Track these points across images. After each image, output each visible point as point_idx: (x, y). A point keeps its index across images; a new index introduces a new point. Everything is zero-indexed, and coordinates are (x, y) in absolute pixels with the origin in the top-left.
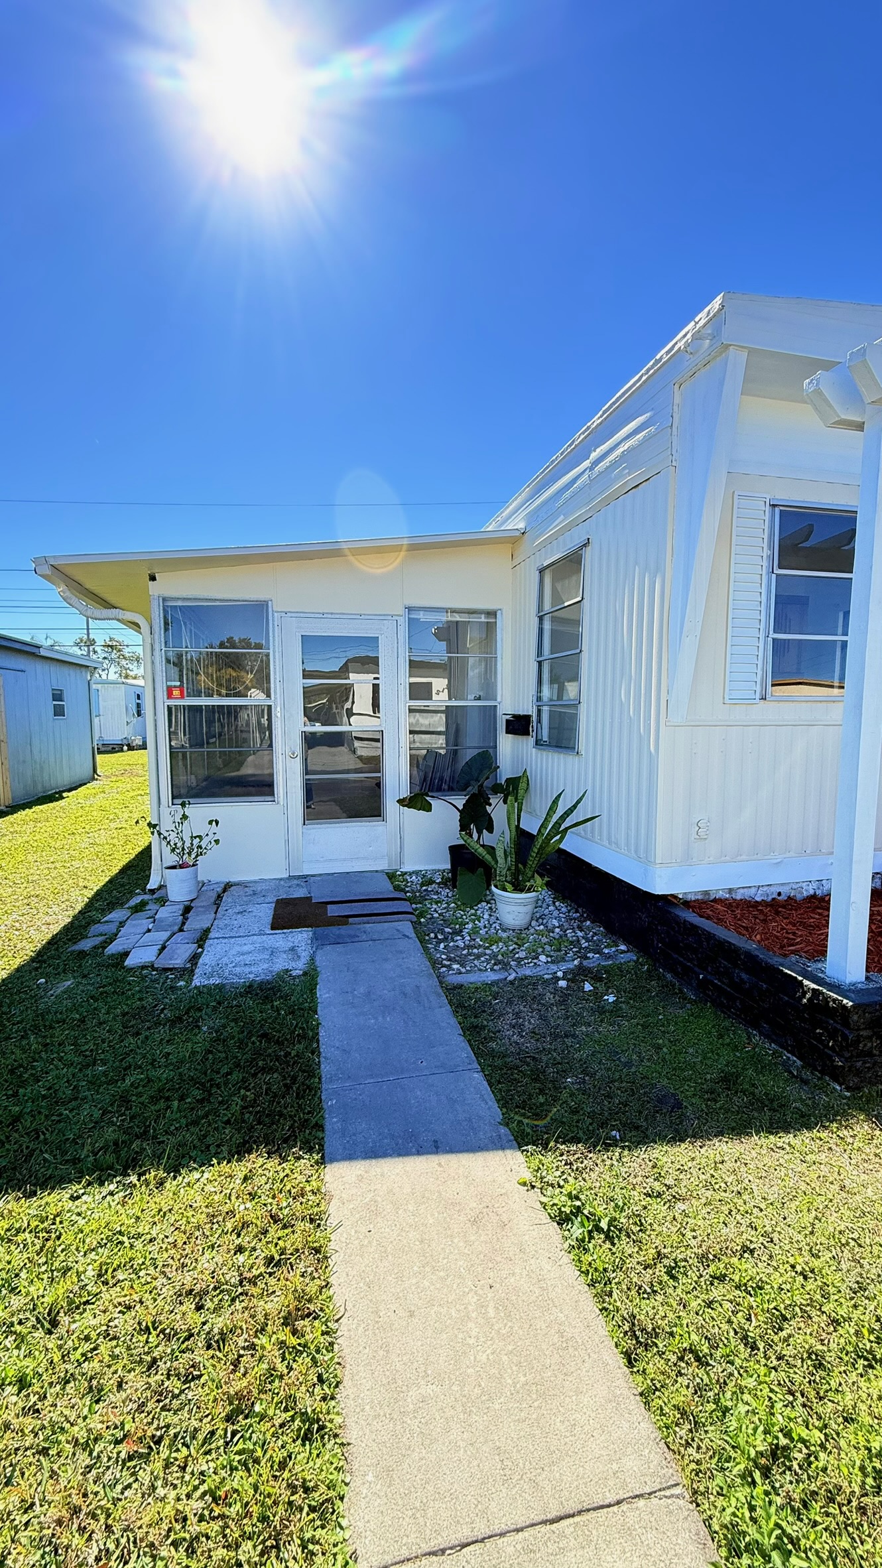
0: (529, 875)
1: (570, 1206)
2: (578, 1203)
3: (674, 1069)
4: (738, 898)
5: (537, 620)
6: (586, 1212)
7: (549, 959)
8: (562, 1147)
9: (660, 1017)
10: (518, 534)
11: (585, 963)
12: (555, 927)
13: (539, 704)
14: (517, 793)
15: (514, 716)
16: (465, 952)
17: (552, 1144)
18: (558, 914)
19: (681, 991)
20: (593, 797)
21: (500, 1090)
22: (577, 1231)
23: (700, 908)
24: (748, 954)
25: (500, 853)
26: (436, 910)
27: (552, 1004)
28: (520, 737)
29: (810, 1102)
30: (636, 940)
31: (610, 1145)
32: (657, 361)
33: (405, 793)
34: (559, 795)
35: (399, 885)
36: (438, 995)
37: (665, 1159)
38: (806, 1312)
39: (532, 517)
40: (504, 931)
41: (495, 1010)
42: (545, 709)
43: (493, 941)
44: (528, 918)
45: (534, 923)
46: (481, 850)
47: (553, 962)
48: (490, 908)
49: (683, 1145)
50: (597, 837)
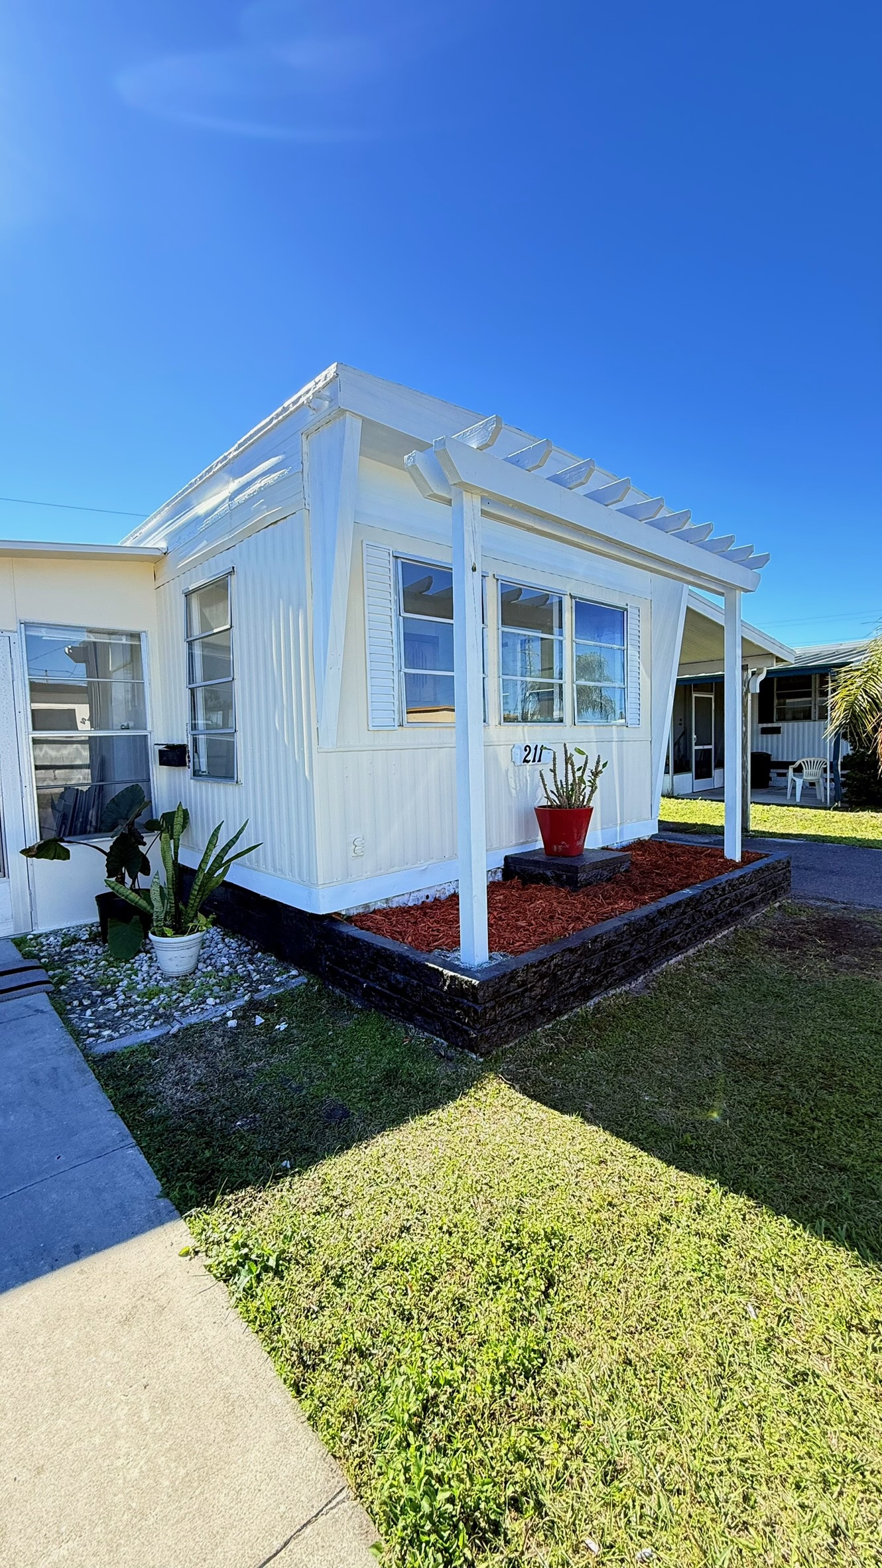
0: (191, 915)
1: (236, 1258)
2: (246, 1250)
3: (342, 1081)
4: (394, 906)
5: (186, 645)
6: (253, 1257)
7: (218, 1001)
8: (228, 1198)
9: (330, 1033)
10: (159, 553)
11: (256, 996)
12: (224, 965)
13: (194, 732)
14: (172, 828)
15: (168, 746)
16: (118, 1014)
17: (218, 1198)
18: (226, 949)
19: (349, 1003)
20: (256, 823)
21: (160, 1159)
22: (244, 1280)
23: (361, 921)
24: (402, 957)
25: (155, 896)
26: (80, 973)
27: (221, 1048)
28: (176, 768)
29: (454, 1076)
30: (305, 962)
31: (281, 1177)
32: (285, 409)
33: (34, 839)
34: (220, 825)
35: (30, 952)
36: (83, 1072)
37: (333, 1171)
38: (451, 1264)
39: (172, 537)
40: (166, 980)
41: (155, 1071)
42: (202, 739)
43: (150, 995)
44: (193, 961)
45: (201, 965)
46: (133, 896)
47: (221, 1003)
48: (151, 958)
49: (350, 1152)
50: (262, 868)
